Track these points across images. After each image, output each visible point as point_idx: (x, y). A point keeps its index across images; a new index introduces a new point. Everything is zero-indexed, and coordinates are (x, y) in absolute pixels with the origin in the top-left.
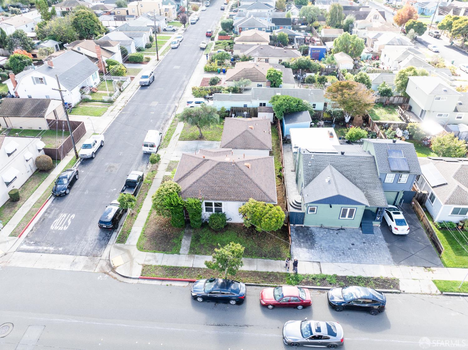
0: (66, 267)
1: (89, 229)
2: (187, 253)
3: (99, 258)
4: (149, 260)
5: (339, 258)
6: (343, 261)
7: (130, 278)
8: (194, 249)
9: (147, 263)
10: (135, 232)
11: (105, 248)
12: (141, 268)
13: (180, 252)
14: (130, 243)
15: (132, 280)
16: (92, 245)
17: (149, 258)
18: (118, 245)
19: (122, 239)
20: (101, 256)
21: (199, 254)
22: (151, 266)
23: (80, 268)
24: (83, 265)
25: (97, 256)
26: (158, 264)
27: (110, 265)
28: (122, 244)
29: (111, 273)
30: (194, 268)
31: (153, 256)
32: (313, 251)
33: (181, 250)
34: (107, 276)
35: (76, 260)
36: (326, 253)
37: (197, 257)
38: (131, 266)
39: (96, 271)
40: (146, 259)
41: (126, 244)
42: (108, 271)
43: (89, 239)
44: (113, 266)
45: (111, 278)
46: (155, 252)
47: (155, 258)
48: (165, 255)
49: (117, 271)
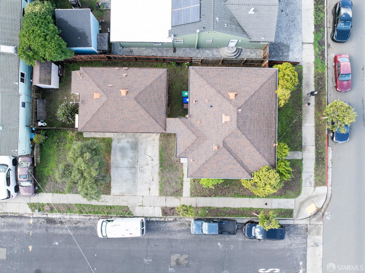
0: (320, 249)
1: (277, 248)
2: (301, 153)
3: (308, 226)
4: (310, 183)
5: (297, 26)
6: (300, 24)
7: (327, 193)
8: (296, 148)
9: (313, 184)
10: (279, 204)
11: (297, 225)
12: (318, 188)
13: (300, 159)
14: (292, 205)
15: (328, 192)
16: (295, 238)
17: (308, 184)
18: (295, 214)
19: (289, 213)
20: (307, 225)
21: (301, 142)
22: (315, 180)
23: (319, 238)
24: (317, 237)
25: (307, 229)
26: (313, 175)
27: (315, 214)
28: (294, 211)
29: (323, 211)
30: (316, 145)
31: (306, 181)
32: (291, 46)
33: (298, 158)
34: (326, 213)
35: (312, 244)
36: (293, 36)
37: (305, 144)
38: (316, 196)
39: (322, 223)
40: (309, 185)
41: (294, 208)
42: (321, 213)
43: (289, 243)
44: (316, 211)
45: (328, 209)
46: (302, 180)
47: (308, 178)
48: (303, 171)
49: (320, 207)
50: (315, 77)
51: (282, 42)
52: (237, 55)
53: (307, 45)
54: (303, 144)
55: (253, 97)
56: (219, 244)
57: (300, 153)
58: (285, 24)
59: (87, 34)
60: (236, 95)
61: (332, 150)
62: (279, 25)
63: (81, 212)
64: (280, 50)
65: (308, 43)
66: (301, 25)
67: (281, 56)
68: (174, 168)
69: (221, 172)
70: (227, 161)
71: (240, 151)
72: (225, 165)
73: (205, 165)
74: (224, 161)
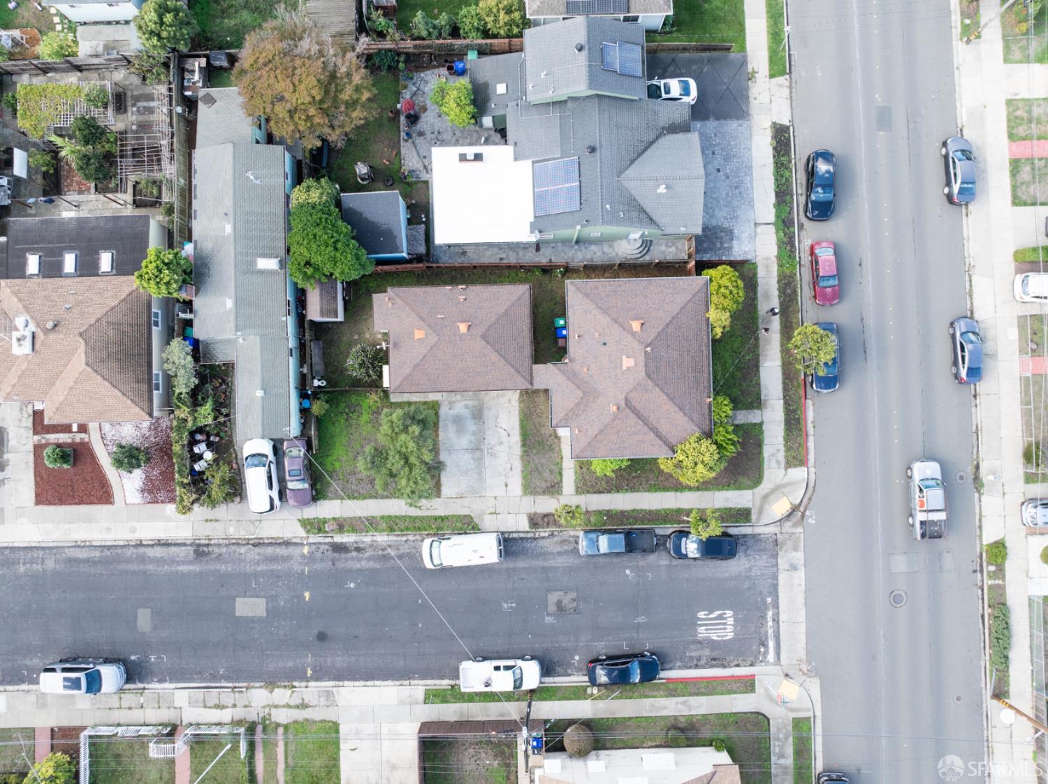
0: (801, 575)
1: (726, 575)
2: (760, 412)
3: (779, 536)
4: (778, 462)
5: (745, 196)
6: (751, 191)
7: (808, 479)
8: (751, 403)
9: (783, 465)
10: (727, 500)
11: (760, 535)
12: (790, 471)
13: (759, 422)
14: (748, 501)
15: (810, 476)
16: (757, 557)
17: (773, 463)
18: (754, 517)
19: (743, 515)
20: (776, 534)
21: (759, 394)
22: (786, 457)
23: (799, 556)
24: (794, 554)
25: (776, 540)
26: (782, 448)
27: (789, 515)
28: (753, 512)
29: (802, 509)
30: (785, 397)
31: (769, 460)
32: (736, 231)
33: (754, 421)
34: (808, 513)
35: (787, 566)
36: (738, 213)
37: (766, 396)
38: (790, 484)
39: (802, 530)
40: (776, 467)
41: (751, 506)
42: (800, 514)
43: (747, 566)
44: (790, 511)
45: (810, 506)
46: (763, 458)
47: (773, 455)
48: (765, 442)
49: (797, 502)
50: (779, 282)
51: (720, 224)
52: (645, 252)
53: (764, 226)
54: (763, 397)
55: (670, 327)
56: (628, 572)
57: (758, 412)
58: (724, 192)
59: (395, 232)
60: (642, 324)
61: (814, 405)
62: (714, 196)
63: (392, 530)
64: (717, 238)
65: (765, 224)
66: (752, 193)
67: (720, 249)
68: (547, 448)
69: (624, 447)
70: (633, 429)
71: (653, 412)
72: (630, 435)
73: (598, 438)
74: (629, 429)
